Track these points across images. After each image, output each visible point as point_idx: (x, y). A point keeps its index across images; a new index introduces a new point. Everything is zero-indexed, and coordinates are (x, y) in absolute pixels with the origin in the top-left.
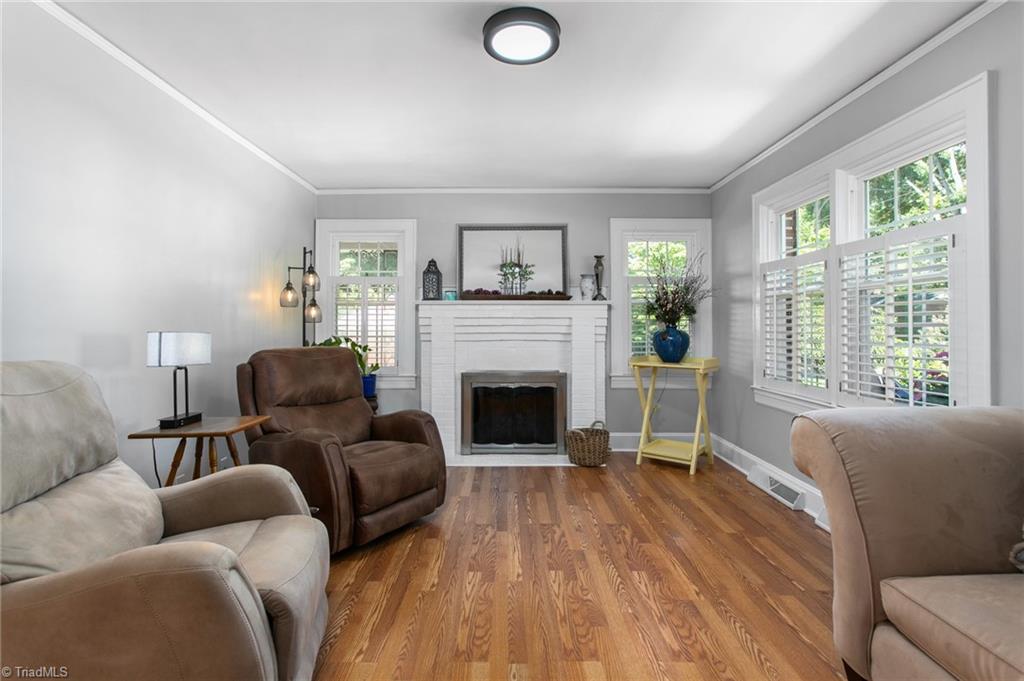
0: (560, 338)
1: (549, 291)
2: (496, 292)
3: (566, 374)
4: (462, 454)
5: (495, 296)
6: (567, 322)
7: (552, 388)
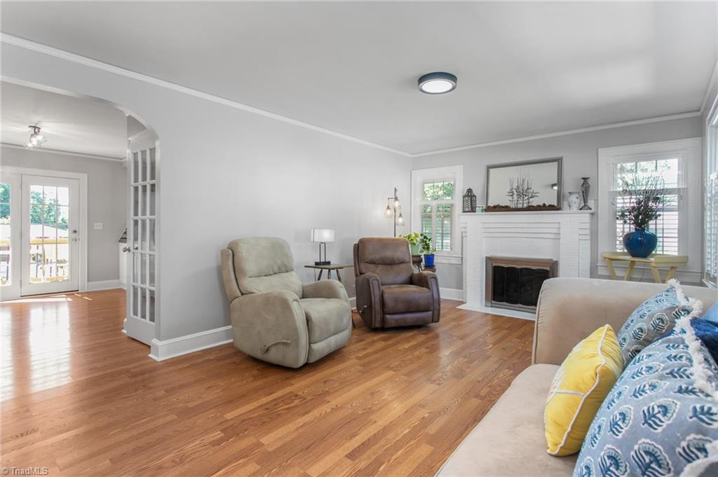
0: (552, 236)
1: (544, 204)
2: (506, 207)
3: (557, 262)
4: (486, 306)
5: (506, 209)
6: (557, 226)
7: (547, 271)
